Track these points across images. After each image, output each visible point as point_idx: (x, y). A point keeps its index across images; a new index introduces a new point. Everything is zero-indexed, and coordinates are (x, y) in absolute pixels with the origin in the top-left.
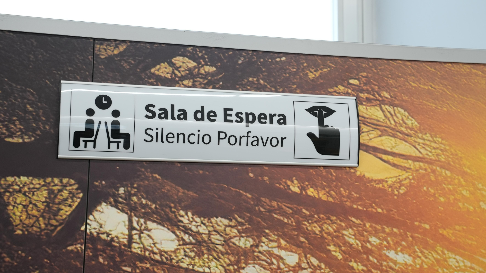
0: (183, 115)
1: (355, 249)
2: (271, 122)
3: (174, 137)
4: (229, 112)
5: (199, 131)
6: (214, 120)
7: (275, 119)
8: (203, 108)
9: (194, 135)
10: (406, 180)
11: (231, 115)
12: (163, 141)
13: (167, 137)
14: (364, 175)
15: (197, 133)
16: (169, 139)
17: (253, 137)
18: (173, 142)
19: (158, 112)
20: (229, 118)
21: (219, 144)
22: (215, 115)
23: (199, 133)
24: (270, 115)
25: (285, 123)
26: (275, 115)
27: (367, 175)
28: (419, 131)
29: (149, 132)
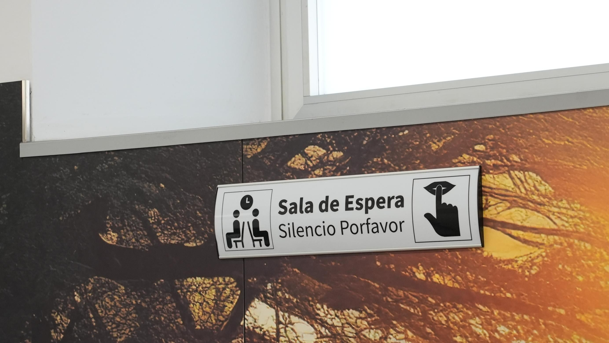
0: (310, 207)
1: (482, 339)
2: (389, 206)
3: (303, 231)
4: (350, 200)
5: (324, 222)
6: (337, 210)
7: (393, 202)
8: (327, 197)
9: (320, 227)
10: (539, 259)
11: (351, 203)
12: (295, 235)
13: (298, 232)
14: (492, 256)
15: (322, 225)
16: (300, 234)
17: (372, 224)
18: (303, 236)
19: (289, 207)
20: (350, 206)
21: (342, 234)
22: (338, 205)
23: (324, 224)
24: (389, 197)
25: (402, 205)
26: (393, 197)
27: (495, 255)
28: (554, 197)
29: (282, 227)
